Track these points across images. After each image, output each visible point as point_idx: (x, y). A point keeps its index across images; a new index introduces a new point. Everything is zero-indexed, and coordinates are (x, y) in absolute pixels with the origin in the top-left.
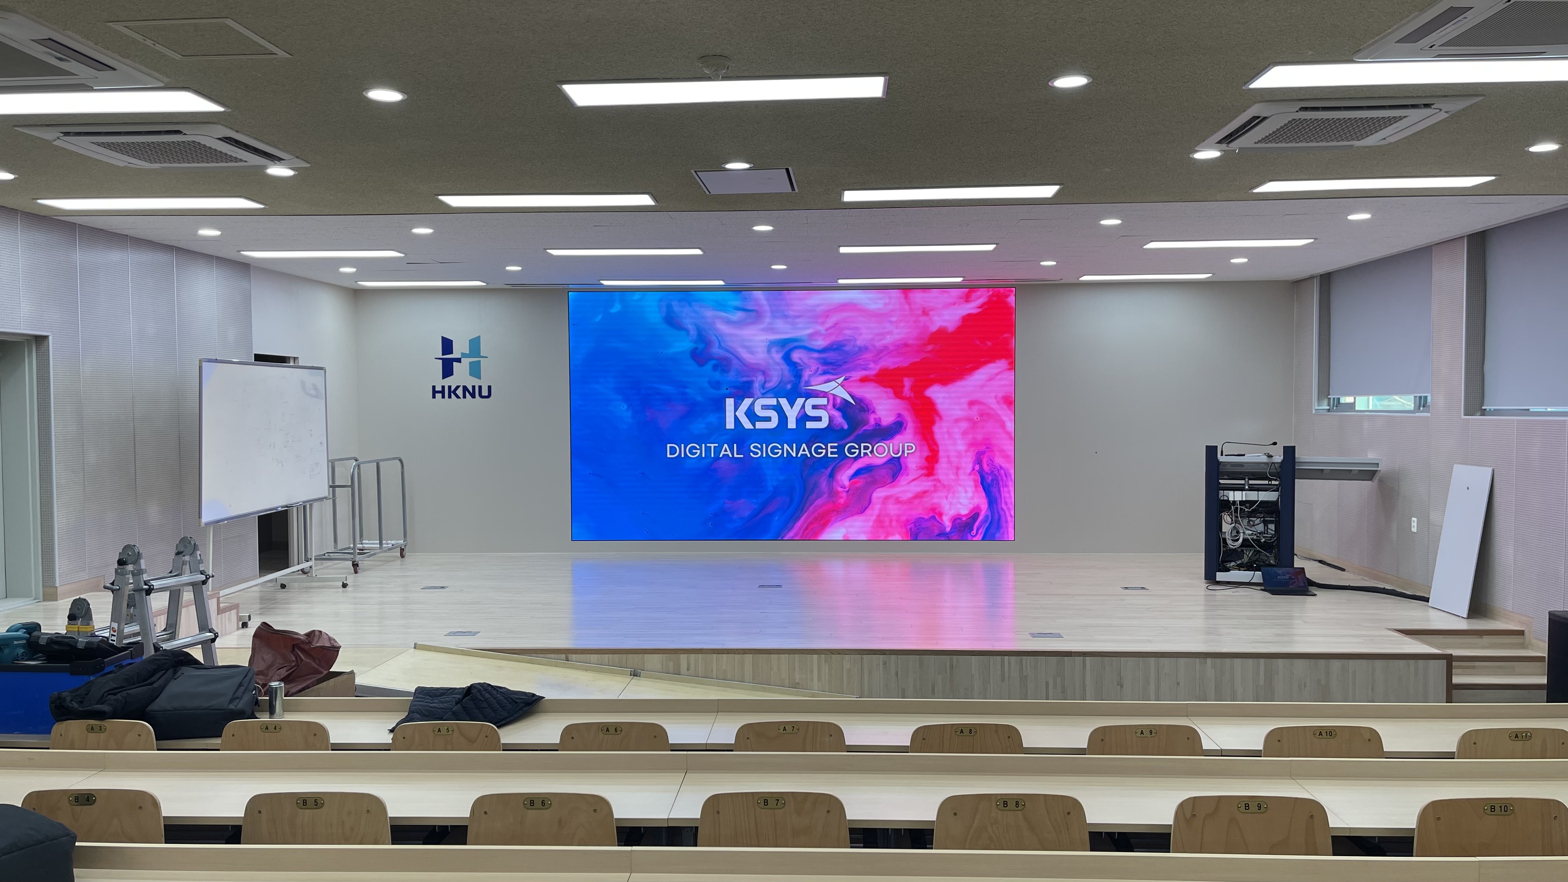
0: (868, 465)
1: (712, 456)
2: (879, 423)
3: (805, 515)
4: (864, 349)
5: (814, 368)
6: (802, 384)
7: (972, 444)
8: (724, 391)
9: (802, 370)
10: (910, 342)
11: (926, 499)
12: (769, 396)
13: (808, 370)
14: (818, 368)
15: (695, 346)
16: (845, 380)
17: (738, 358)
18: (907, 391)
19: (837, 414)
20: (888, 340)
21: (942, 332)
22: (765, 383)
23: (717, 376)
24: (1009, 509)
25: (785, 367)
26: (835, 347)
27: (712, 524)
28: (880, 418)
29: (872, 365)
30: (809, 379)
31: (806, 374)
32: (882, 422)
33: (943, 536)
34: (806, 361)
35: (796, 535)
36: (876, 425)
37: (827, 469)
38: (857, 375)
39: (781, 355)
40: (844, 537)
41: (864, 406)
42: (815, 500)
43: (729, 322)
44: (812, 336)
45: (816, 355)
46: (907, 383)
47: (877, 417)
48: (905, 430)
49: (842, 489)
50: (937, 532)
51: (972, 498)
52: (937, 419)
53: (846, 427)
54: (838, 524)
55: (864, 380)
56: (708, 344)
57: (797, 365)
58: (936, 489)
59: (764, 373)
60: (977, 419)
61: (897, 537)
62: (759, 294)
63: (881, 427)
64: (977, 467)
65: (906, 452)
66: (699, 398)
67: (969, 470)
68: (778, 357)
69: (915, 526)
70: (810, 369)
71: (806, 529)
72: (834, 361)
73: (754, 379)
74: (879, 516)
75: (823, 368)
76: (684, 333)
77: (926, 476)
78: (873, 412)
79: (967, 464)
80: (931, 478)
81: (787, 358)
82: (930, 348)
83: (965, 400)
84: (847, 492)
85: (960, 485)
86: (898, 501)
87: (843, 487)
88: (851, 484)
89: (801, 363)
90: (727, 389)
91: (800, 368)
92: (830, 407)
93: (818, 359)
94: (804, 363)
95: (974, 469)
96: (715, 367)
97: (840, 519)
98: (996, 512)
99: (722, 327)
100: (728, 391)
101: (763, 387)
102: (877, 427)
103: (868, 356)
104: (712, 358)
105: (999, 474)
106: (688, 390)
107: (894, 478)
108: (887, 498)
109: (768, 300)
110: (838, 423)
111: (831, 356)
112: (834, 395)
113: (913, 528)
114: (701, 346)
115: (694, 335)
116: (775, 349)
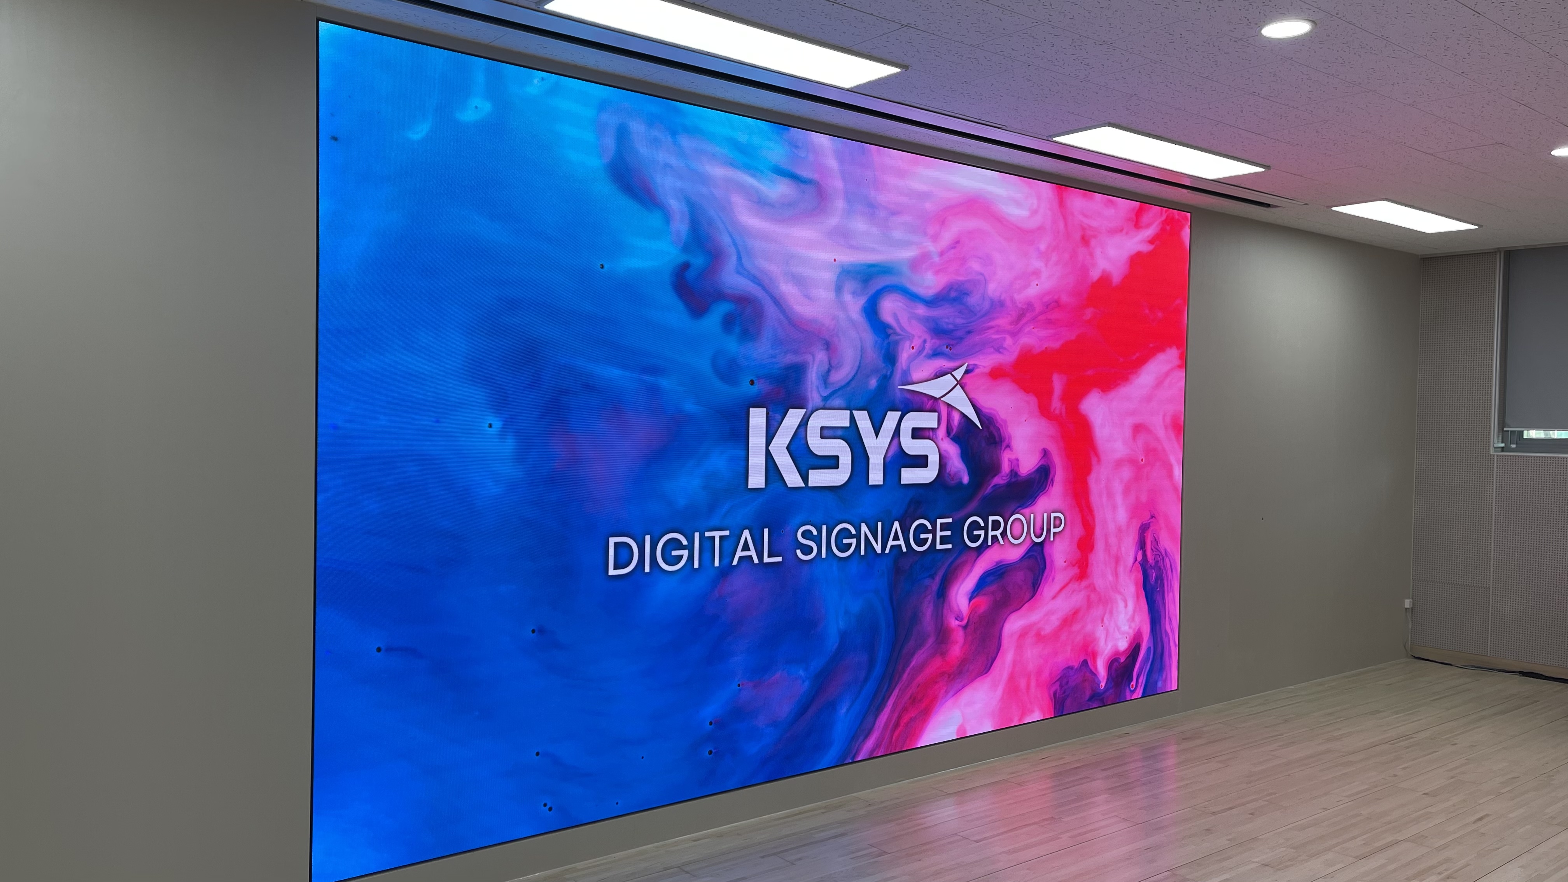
0: (997, 563)
1: (717, 564)
2: (1016, 468)
3: (896, 692)
4: (998, 306)
5: (917, 342)
6: (897, 377)
7: (1135, 511)
8: (747, 389)
9: (897, 343)
10: (1065, 299)
11: (1076, 627)
12: (837, 402)
13: (907, 343)
14: (925, 341)
15: (682, 258)
16: (967, 372)
17: (778, 302)
18: (1056, 404)
19: (953, 450)
21: (1105, 279)
22: (829, 371)
23: (732, 345)
24: (1173, 631)
25: (869, 338)
26: (953, 294)
28: (1017, 460)
29: (1009, 341)
30: (909, 367)
31: (905, 355)
32: (1020, 469)
34: (904, 321)
35: (877, 746)
36: (1011, 475)
37: (933, 579)
38: (986, 362)
39: (862, 301)
40: (958, 735)
41: (996, 434)
42: (913, 655)
43: (760, 203)
44: (916, 264)
45: (921, 310)
46: (1058, 383)
47: (1013, 457)
48: (1052, 485)
49: (957, 623)
50: (1088, 694)
51: (1132, 619)
52: (1094, 460)
53: (966, 479)
54: (950, 703)
55: (997, 374)
56: (716, 256)
57: (890, 331)
58: (1089, 604)
59: (829, 346)
60: (1142, 460)
61: (1036, 716)
63: (1019, 479)
64: (1140, 557)
65: (1053, 530)
66: (690, 407)
67: (1131, 560)
68: (854, 305)
69: (1061, 686)
70: (912, 342)
71: (897, 725)
72: (951, 327)
73: (809, 358)
74: (1012, 678)
75: (934, 341)
76: (654, 219)
77: (1077, 581)
78: (1008, 446)
79: (1128, 550)
80: (1084, 583)
81: (871, 311)
83: (1130, 421)
84: (965, 627)
85: (1120, 593)
86: (1040, 638)
87: (959, 618)
88: (973, 611)
89: (898, 330)
90: (752, 383)
91: (893, 338)
92: (942, 432)
93: (926, 320)
94: (902, 329)
95: (1136, 560)
96: (728, 323)
97: (951, 693)
98: (1159, 641)
99: (750, 220)
100: (755, 389)
101: (825, 378)
102: (1013, 480)
103: (1003, 322)
104: (720, 296)
105: (1164, 566)
106: (665, 383)
107: (1034, 588)
108: (1023, 634)
109: (841, 160)
110: (954, 470)
111: (947, 315)
112: (949, 405)
113: (1058, 691)
114: (698, 261)
115: (682, 227)
116: (850, 286)
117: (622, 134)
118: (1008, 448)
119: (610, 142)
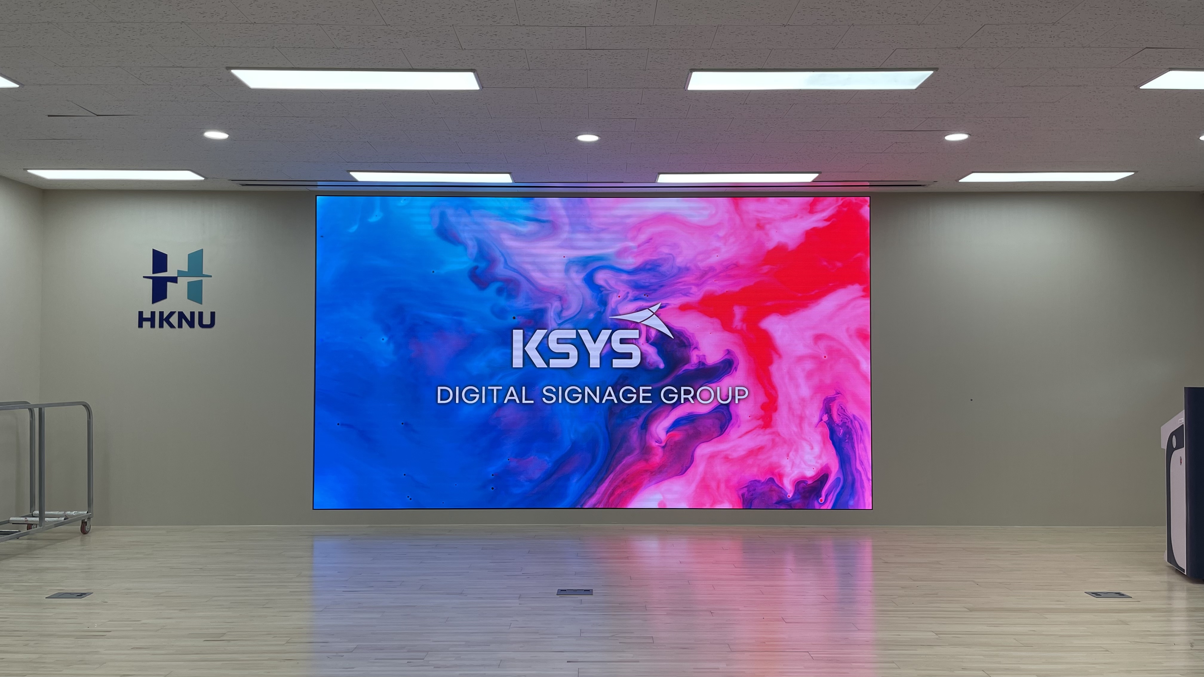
0: (689, 413)
1: (495, 401)
2: (703, 361)
3: (611, 476)
4: (685, 270)
5: (622, 294)
6: (608, 312)
7: (818, 389)
8: (510, 321)
9: (607, 295)
10: (742, 262)
11: (761, 457)
12: (567, 326)
13: (616, 294)
14: (628, 293)
15: (475, 264)
16: (660, 308)
17: (529, 280)
18: (737, 323)
19: (652, 351)
20: (714, 259)
21: (780, 249)
22: (561, 311)
23: (502, 302)
24: (865, 470)
25: (587, 293)
26: (648, 267)
27: (493, 488)
28: (704, 356)
29: (694, 289)
30: (616, 307)
31: (614, 300)
32: (707, 360)
33: (783, 503)
34: (612, 282)
35: (599, 502)
36: (699, 364)
37: (638, 418)
38: (676, 302)
39: (582, 275)
40: (659, 504)
41: (685, 341)
42: (624, 458)
43: (518, 235)
44: (621, 253)
45: (625, 277)
46: (738, 312)
47: (701, 353)
48: (736, 370)
49: (657, 444)
50: (775, 499)
51: (819, 457)
52: (775, 357)
53: (662, 366)
54: (652, 488)
55: (684, 308)
56: (492, 262)
57: (603, 289)
58: (774, 444)
59: (561, 299)
60: (825, 357)
61: (727, 505)
62: (555, 202)
63: (706, 366)
64: (825, 418)
65: (737, 397)
66: (479, 330)
67: (816, 419)
68: (577, 278)
69: (749, 491)
70: (618, 294)
71: (612, 494)
72: (647, 284)
73: (549, 305)
74: (703, 479)
75: (634, 293)
76: (460, 249)
77: (762, 428)
78: (696, 348)
79: (814, 412)
80: (769, 430)
81: (589, 280)
82: (766, 269)
83: (809, 334)
84: (664, 447)
85: (805, 440)
86: (727, 459)
87: (659, 441)
88: (669, 438)
89: (608, 288)
90: (514, 318)
91: (605, 292)
92: (643, 340)
93: (628, 282)
94: (611, 287)
95: (821, 420)
96: (500, 291)
97: (654, 482)
98: (849, 473)
99: (511, 243)
100: (516, 321)
101: (559, 314)
102: (701, 367)
103: (688, 279)
104: (495, 280)
105: (853, 426)
106: (466, 320)
107: (722, 431)
108: (712, 457)
109: (566, 208)
110: (652, 361)
111: (644, 278)
112: (647, 326)
113: (746, 493)
114: (483, 265)
115: (473, 250)
116: (574, 268)
117: (443, 216)
118: (696, 349)
119: (437, 220)
